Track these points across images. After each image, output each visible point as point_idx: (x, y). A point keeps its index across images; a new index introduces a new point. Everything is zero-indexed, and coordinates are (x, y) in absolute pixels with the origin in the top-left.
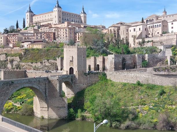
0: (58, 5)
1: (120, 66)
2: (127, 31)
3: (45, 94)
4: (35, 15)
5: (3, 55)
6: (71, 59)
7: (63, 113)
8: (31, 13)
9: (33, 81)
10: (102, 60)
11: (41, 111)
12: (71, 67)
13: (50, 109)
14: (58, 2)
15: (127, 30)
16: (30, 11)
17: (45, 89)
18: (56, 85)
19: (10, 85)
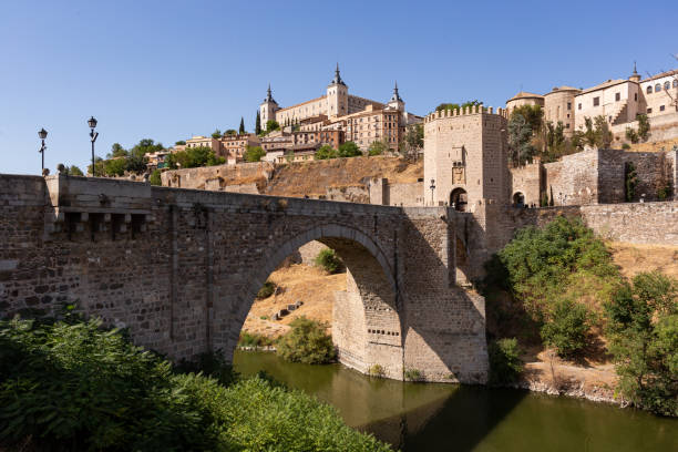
0: (339, 79)
1: (617, 191)
2: (569, 108)
3: (395, 276)
4: (280, 108)
5: (214, 182)
6: (459, 158)
7: (466, 358)
8: (273, 105)
9: (356, 214)
10: (537, 176)
11: (373, 345)
12: (457, 185)
14: (338, 72)
15: (569, 104)
16: (271, 101)
17: (395, 254)
18: (438, 240)
19: (271, 219)
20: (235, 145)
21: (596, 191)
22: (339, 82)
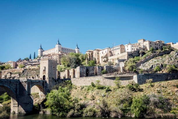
3: (16, 92)
4: (44, 51)
6: (44, 69)
9: (4, 81)
10: (72, 72)
11: (14, 107)
12: (44, 75)
13: (20, 106)
15: (98, 53)
16: (41, 49)
17: (16, 88)
20: (20, 63)
22: (59, 44)
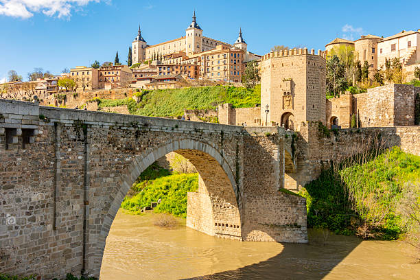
0: (196, 24)
1: (408, 117)
2: (373, 52)
5: (93, 103)
6: (288, 89)
8: (142, 43)
10: (348, 104)
11: (218, 236)
15: (373, 49)
18: (271, 153)
19: (137, 135)
20: (111, 74)
21: (392, 117)
